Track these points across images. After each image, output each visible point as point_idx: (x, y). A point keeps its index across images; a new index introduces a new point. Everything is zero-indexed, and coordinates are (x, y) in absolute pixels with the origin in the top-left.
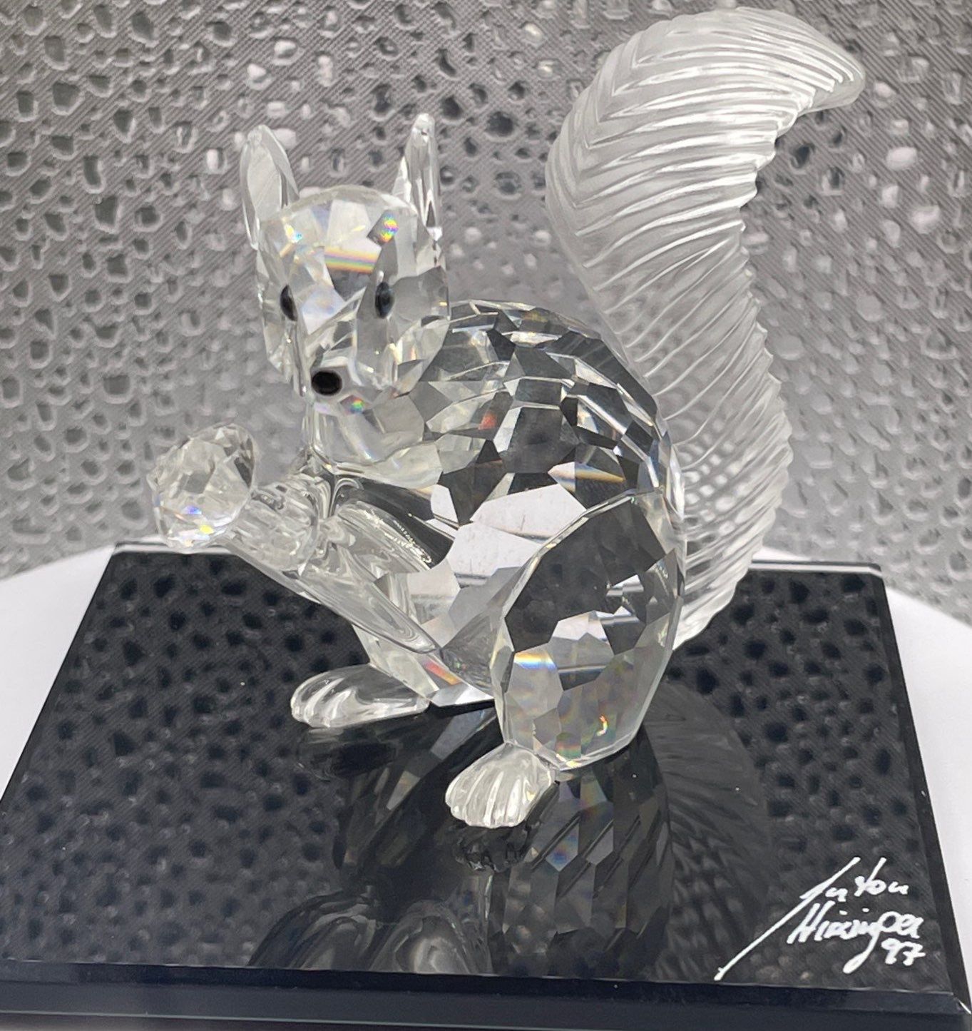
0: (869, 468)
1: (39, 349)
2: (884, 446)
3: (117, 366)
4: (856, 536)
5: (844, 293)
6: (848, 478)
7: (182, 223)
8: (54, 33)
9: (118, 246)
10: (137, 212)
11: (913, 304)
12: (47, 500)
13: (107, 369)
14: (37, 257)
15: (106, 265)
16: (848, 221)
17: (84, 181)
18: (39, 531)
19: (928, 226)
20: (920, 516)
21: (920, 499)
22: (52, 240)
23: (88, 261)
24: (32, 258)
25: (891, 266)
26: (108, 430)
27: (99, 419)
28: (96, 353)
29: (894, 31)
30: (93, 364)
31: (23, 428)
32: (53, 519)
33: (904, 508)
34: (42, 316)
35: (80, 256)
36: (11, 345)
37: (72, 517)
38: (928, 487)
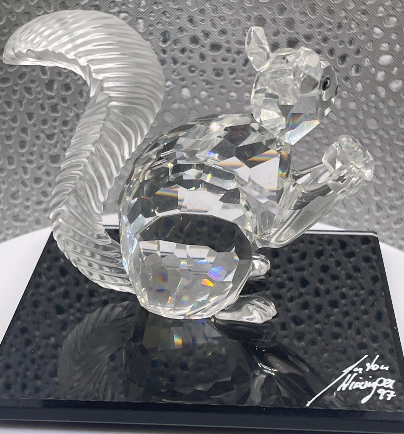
0: (372, 192)
1: (22, 144)
2: (379, 182)
3: (55, 151)
4: (367, 221)
5: (361, 117)
6: (363, 196)
7: (81, 91)
8: (27, 11)
9: (55, 101)
10: (63, 86)
11: (390, 122)
12: (27, 208)
13: (51, 152)
14: (21, 105)
15: (50, 109)
16: (363, 87)
17: (40, 73)
18: (23, 221)
19: (397, 89)
20: (394, 212)
21: (394, 205)
22: (27, 98)
23: (43, 108)
24: (19, 106)
25: (381, 105)
26: (52, 178)
27: (48, 174)
28: (46, 146)
29: (382, 5)
30: (45, 151)
31: (16, 177)
32: (29, 215)
33: (387, 208)
34: (24, 130)
35: (39, 105)
36: (11, 142)
37: (37, 214)
38: (397, 200)
